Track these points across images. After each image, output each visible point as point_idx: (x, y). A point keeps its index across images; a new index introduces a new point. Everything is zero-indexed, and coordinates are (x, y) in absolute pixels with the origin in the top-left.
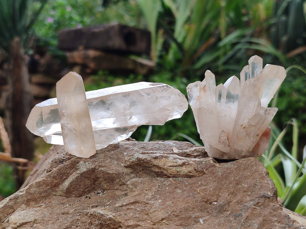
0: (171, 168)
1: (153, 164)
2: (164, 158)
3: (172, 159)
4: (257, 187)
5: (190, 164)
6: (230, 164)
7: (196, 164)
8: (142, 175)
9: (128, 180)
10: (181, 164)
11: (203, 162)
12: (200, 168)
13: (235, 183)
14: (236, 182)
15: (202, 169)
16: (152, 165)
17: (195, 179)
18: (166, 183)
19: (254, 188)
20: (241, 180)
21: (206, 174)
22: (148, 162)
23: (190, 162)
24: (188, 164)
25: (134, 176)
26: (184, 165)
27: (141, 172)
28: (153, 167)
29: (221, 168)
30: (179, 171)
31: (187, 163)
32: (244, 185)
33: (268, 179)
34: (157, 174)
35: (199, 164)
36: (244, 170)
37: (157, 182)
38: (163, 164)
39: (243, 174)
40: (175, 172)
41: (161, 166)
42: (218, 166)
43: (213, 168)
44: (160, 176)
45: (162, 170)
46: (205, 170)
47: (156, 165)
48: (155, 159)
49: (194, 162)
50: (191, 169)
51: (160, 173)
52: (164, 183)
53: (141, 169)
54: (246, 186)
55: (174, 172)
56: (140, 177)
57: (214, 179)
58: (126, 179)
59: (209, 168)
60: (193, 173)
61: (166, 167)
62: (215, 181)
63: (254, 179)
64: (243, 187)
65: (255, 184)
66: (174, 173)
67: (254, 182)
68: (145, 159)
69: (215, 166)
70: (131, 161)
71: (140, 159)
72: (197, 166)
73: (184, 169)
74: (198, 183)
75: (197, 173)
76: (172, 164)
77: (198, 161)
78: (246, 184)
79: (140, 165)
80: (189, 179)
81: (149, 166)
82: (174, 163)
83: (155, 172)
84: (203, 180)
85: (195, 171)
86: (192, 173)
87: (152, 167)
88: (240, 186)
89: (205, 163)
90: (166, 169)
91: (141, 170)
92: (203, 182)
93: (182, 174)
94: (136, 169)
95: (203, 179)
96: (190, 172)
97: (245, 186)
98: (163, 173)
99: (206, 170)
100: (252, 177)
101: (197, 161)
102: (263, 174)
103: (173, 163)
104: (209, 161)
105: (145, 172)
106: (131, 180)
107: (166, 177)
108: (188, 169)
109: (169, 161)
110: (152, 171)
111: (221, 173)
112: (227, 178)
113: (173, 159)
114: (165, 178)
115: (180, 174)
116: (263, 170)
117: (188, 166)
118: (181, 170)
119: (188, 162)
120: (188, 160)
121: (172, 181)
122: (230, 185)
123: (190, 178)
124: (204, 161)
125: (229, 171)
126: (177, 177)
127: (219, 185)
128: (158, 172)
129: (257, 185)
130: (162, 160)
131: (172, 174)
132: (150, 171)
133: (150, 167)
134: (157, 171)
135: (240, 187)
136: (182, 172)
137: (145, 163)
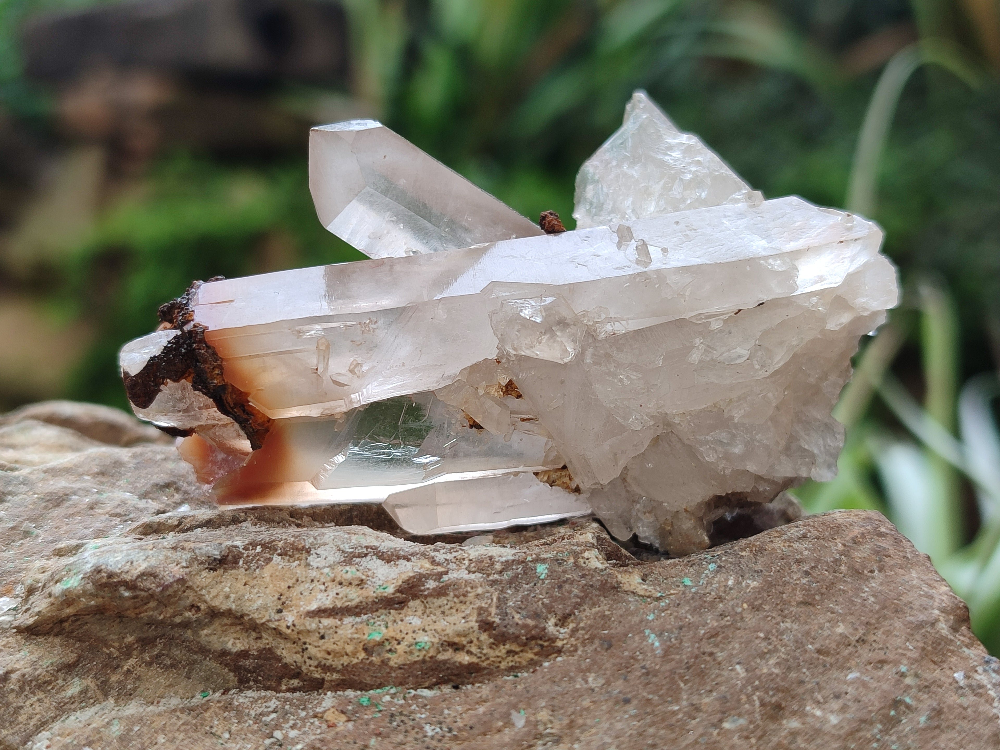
0: (327, 622)
1: (203, 607)
2: (277, 559)
3: (331, 559)
4: (906, 726)
5: (455, 585)
6: (712, 566)
7: (494, 583)
8: (138, 678)
9: (42, 725)
10: (391, 590)
11: (542, 569)
12: (518, 609)
13: (763, 704)
14: (767, 699)
15: (536, 615)
16: (198, 609)
17: (485, 690)
18: (293, 734)
19: (885, 731)
20: (793, 675)
21: (559, 651)
22: (170, 591)
23: (453, 576)
24: (441, 592)
25: (84, 691)
26: (415, 597)
27: (132, 661)
28: (207, 625)
29: (658, 599)
30: (381, 644)
31: (431, 584)
32: (818, 713)
33: (967, 658)
34: (237, 669)
35: (510, 582)
36: (805, 603)
37: (234, 728)
38: (271, 600)
39: (808, 633)
40: (354, 654)
41: (261, 618)
42: (642, 589)
43: (604, 606)
44: (256, 681)
45: (267, 640)
46: (552, 621)
47: (224, 607)
48: (220, 571)
49: (480, 570)
50: (461, 626)
51: (258, 657)
52: (278, 734)
53: (130, 639)
54: (834, 719)
55: (349, 649)
56: (130, 695)
57: (618, 686)
58: (22, 718)
59: (577, 606)
60: (474, 649)
61: (290, 618)
62: (627, 701)
63: (883, 662)
64: (818, 732)
65: (896, 703)
66: (345, 660)
67: (885, 686)
68: (143, 574)
69: (616, 588)
70: (58, 589)
71: (111, 575)
72: (502, 602)
73: (416, 622)
74: (509, 723)
75: (502, 650)
76: (332, 594)
77: (507, 565)
78: (835, 705)
79: (120, 617)
80: (447, 689)
81: (178, 620)
82: (343, 591)
83: (224, 653)
84: (541, 695)
85: (484, 637)
86: (469, 653)
87: (200, 625)
88: (794, 724)
89: (551, 573)
90: (294, 636)
91: (129, 647)
92: (543, 715)
93: (400, 661)
94: (98, 639)
95: (543, 689)
96: (456, 647)
97: (824, 721)
98: (279, 659)
99: (563, 621)
100: (865, 653)
101: (498, 567)
102: (937, 620)
103: (338, 589)
104: (576, 555)
105: (158, 656)
106: (57, 726)
107: (295, 683)
108: (442, 624)
109: (313, 574)
110: (204, 651)
111: (660, 635)
112: (702, 674)
113: (339, 557)
114: (294, 690)
115: (384, 663)
116: (931, 597)
117: (442, 601)
118: (390, 633)
119: (440, 575)
120: (440, 556)
121: (329, 716)
122: (726, 725)
123: (456, 687)
124: (544, 561)
125: (712, 622)
126: (363, 687)
127: (651, 730)
128: (244, 654)
129: (908, 707)
130: (268, 571)
131: (338, 663)
132: (189, 650)
133: (186, 625)
134: (234, 650)
135: (794, 734)
136: (401, 648)
137: (152, 604)
